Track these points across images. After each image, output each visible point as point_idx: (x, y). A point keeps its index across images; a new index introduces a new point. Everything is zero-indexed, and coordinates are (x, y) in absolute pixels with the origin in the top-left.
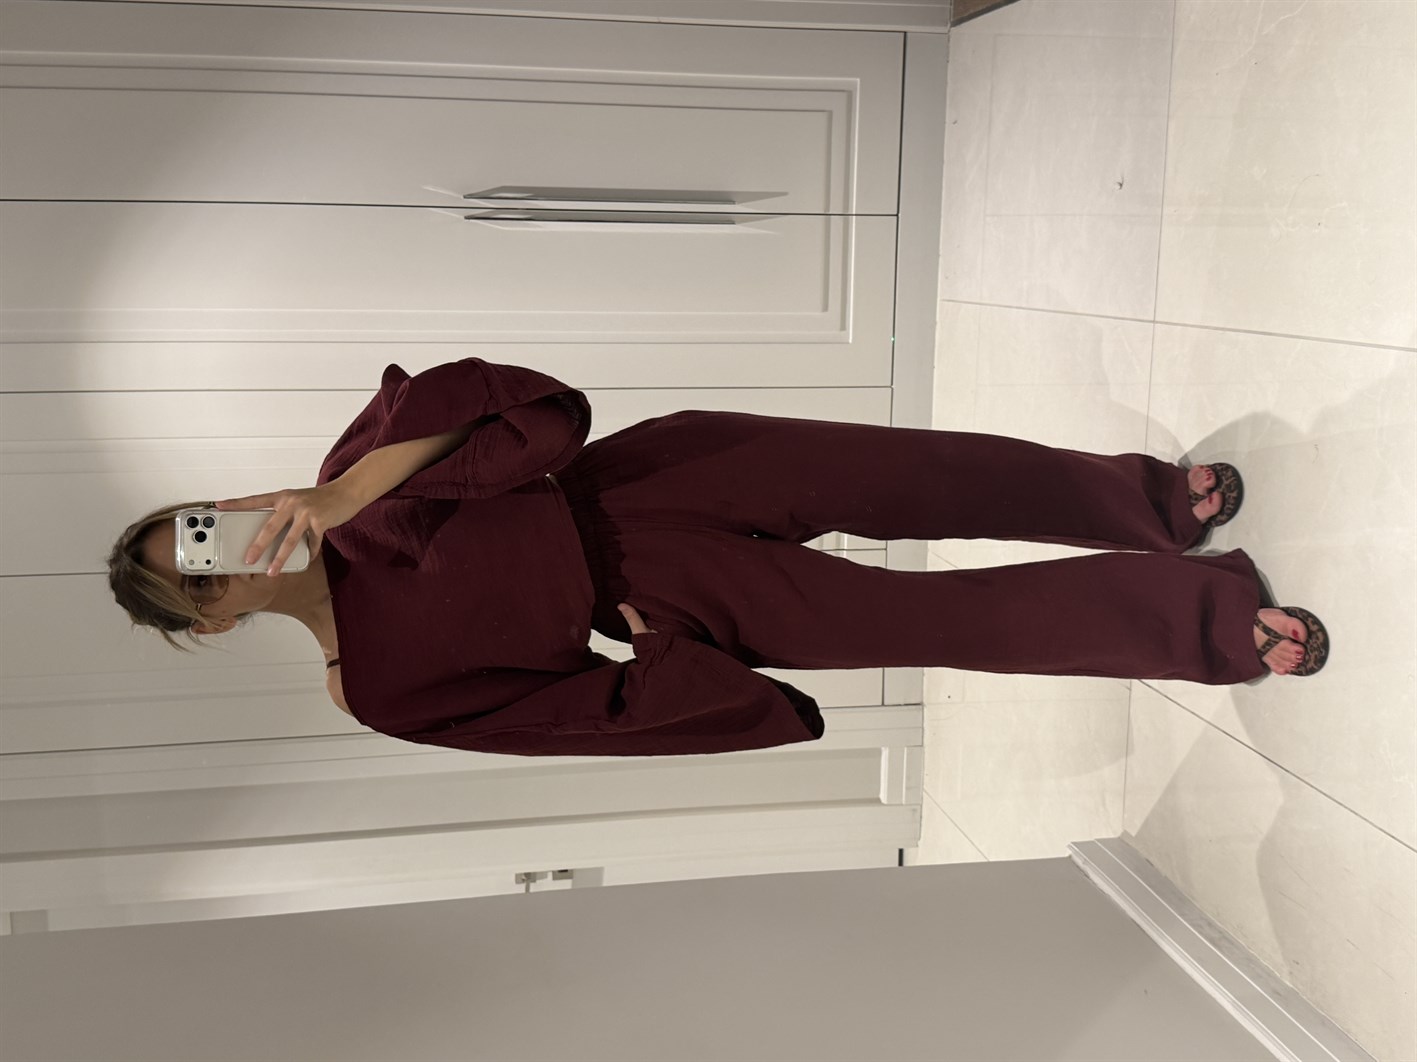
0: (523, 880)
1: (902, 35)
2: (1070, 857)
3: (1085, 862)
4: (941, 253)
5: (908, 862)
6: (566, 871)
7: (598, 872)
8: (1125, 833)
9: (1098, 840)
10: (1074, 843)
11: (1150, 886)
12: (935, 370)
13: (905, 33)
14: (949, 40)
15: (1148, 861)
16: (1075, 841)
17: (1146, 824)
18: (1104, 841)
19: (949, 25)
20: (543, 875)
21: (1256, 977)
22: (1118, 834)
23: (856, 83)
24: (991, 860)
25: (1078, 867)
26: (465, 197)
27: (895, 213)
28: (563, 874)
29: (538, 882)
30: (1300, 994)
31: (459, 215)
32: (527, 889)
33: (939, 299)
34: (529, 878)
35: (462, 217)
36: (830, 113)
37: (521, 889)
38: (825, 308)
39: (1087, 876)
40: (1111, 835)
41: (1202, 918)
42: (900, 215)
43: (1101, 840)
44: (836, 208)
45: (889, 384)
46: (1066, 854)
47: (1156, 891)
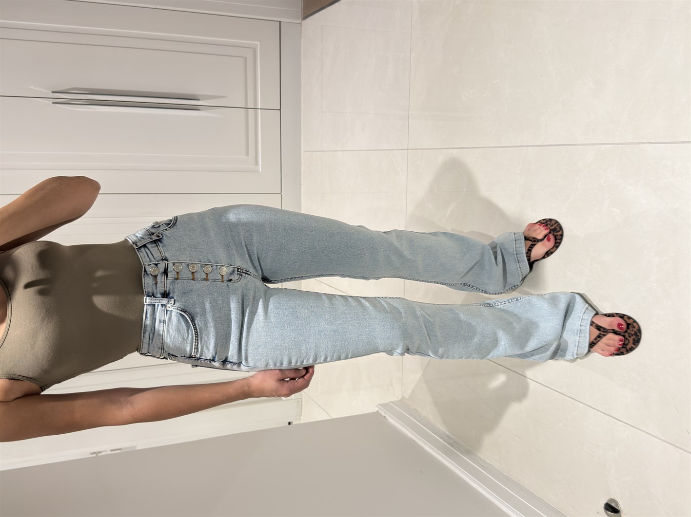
1: (279, 23)
3: (386, 413)
4: (302, 129)
8: (403, 397)
10: (379, 405)
11: (418, 422)
12: (302, 186)
13: (280, 22)
14: (301, 25)
15: (416, 410)
16: (379, 403)
17: (413, 391)
19: (301, 19)
20: (105, 451)
22: (400, 399)
23: (257, 44)
25: (382, 415)
26: (53, 92)
27: (279, 109)
29: (103, 453)
30: (494, 466)
31: (49, 102)
33: (302, 151)
34: (97, 453)
35: (51, 103)
36: (245, 59)
38: (247, 154)
39: (387, 420)
40: (396, 400)
41: (444, 434)
42: (281, 110)
43: (391, 402)
44: (251, 105)
45: (280, 192)
46: (376, 411)
47: (421, 424)
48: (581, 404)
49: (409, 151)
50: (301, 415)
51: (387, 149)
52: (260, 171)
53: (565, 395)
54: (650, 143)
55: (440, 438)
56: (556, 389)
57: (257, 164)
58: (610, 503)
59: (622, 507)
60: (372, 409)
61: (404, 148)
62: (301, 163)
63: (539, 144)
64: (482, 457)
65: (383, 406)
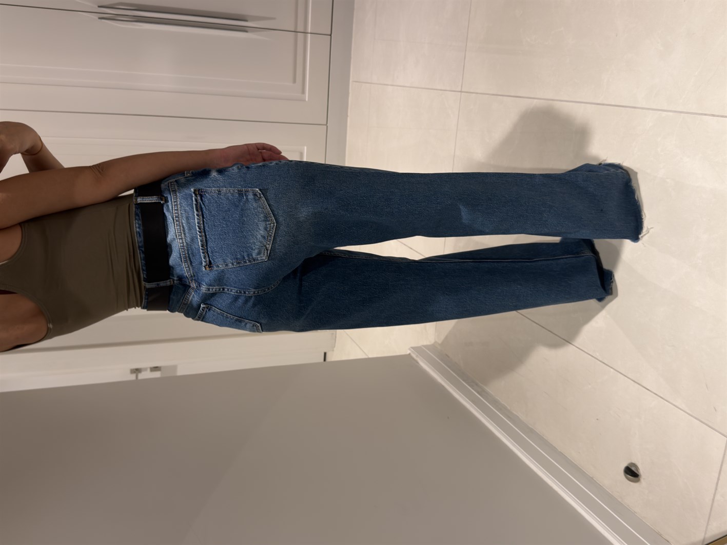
0: (135, 372)
2: (410, 354)
3: (417, 356)
4: (352, 56)
5: (328, 359)
6: (157, 367)
7: (174, 368)
8: (436, 342)
9: (423, 346)
10: (412, 348)
11: (449, 368)
12: (348, 118)
15: (447, 355)
16: (411, 346)
17: (446, 338)
18: (425, 346)
20: (145, 369)
21: (500, 410)
22: (432, 343)
24: (371, 356)
25: (413, 359)
26: (99, 7)
27: (329, 33)
28: (156, 369)
29: (143, 373)
30: (520, 417)
31: (95, 17)
32: (137, 377)
33: (351, 81)
34: (137, 371)
35: (97, 18)
37: (132, 377)
38: (294, 81)
39: (418, 363)
40: (428, 343)
42: (332, 35)
44: (300, 28)
45: (325, 123)
46: (408, 353)
47: (451, 370)
48: (612, 370)
49: (463, 93)
50: (335, 347)
51: (439, 88)
52: (307, 100)
53: (597, 359)
54: (713, 115)
55: (469, 385)
56: (589, 352)
57: (303, 92)
58: (630, 467)
59: (642, 471)
60: (405, 350)
61: (457, 90)
62: (348, 93)
63: (599, 102)
64: (509, 408)
65: (415, 349)
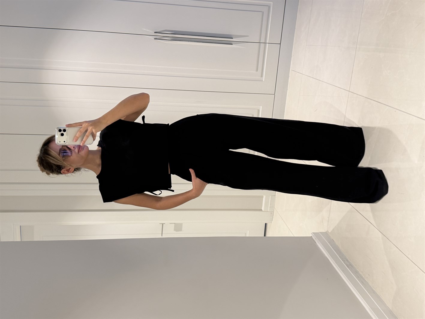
3: (315, 238)
11: (332, 248)
12: (288, 90)
15: (333, 240)
16: (313, 232)
17: (333, 230)
22: (326, 231)
23: (271, 4)
25: (313, 240)
27: (280, 43)
33: (291, 69)
35: (153, 38)
36: (263, 12)
38: (257, 70)
39: (316, 243)
40: (323, 231)
41: (345, 258)
43: (321, 233)
44: (262, 41)
46: (310, 236)
47: (334, 249)
49: (350, 92)
50: (272, 221)
51: (338, 86)
52: (264, 80)
55: (343, 261)
57: (262, 76)
61: (347, 90)
64: (363, 277)
65: (315, 234)
